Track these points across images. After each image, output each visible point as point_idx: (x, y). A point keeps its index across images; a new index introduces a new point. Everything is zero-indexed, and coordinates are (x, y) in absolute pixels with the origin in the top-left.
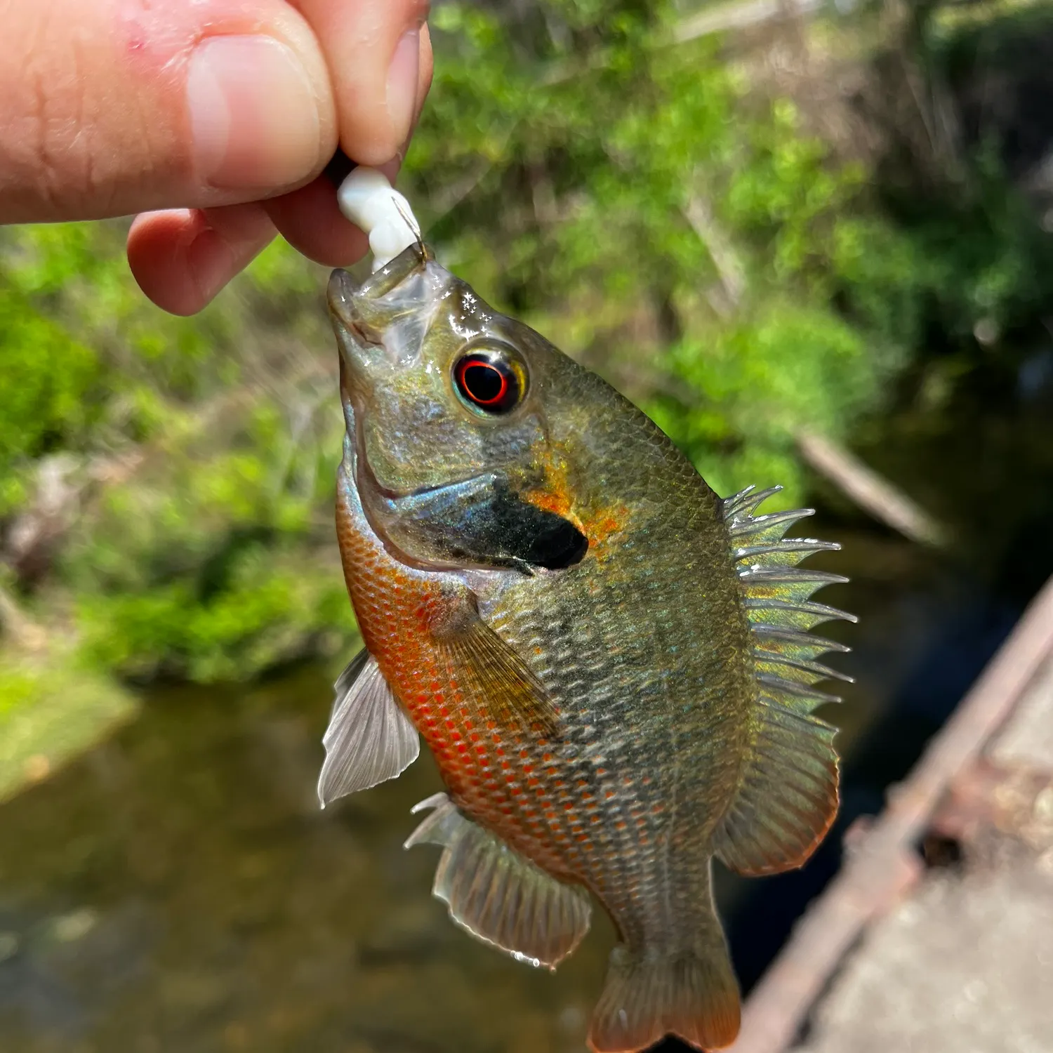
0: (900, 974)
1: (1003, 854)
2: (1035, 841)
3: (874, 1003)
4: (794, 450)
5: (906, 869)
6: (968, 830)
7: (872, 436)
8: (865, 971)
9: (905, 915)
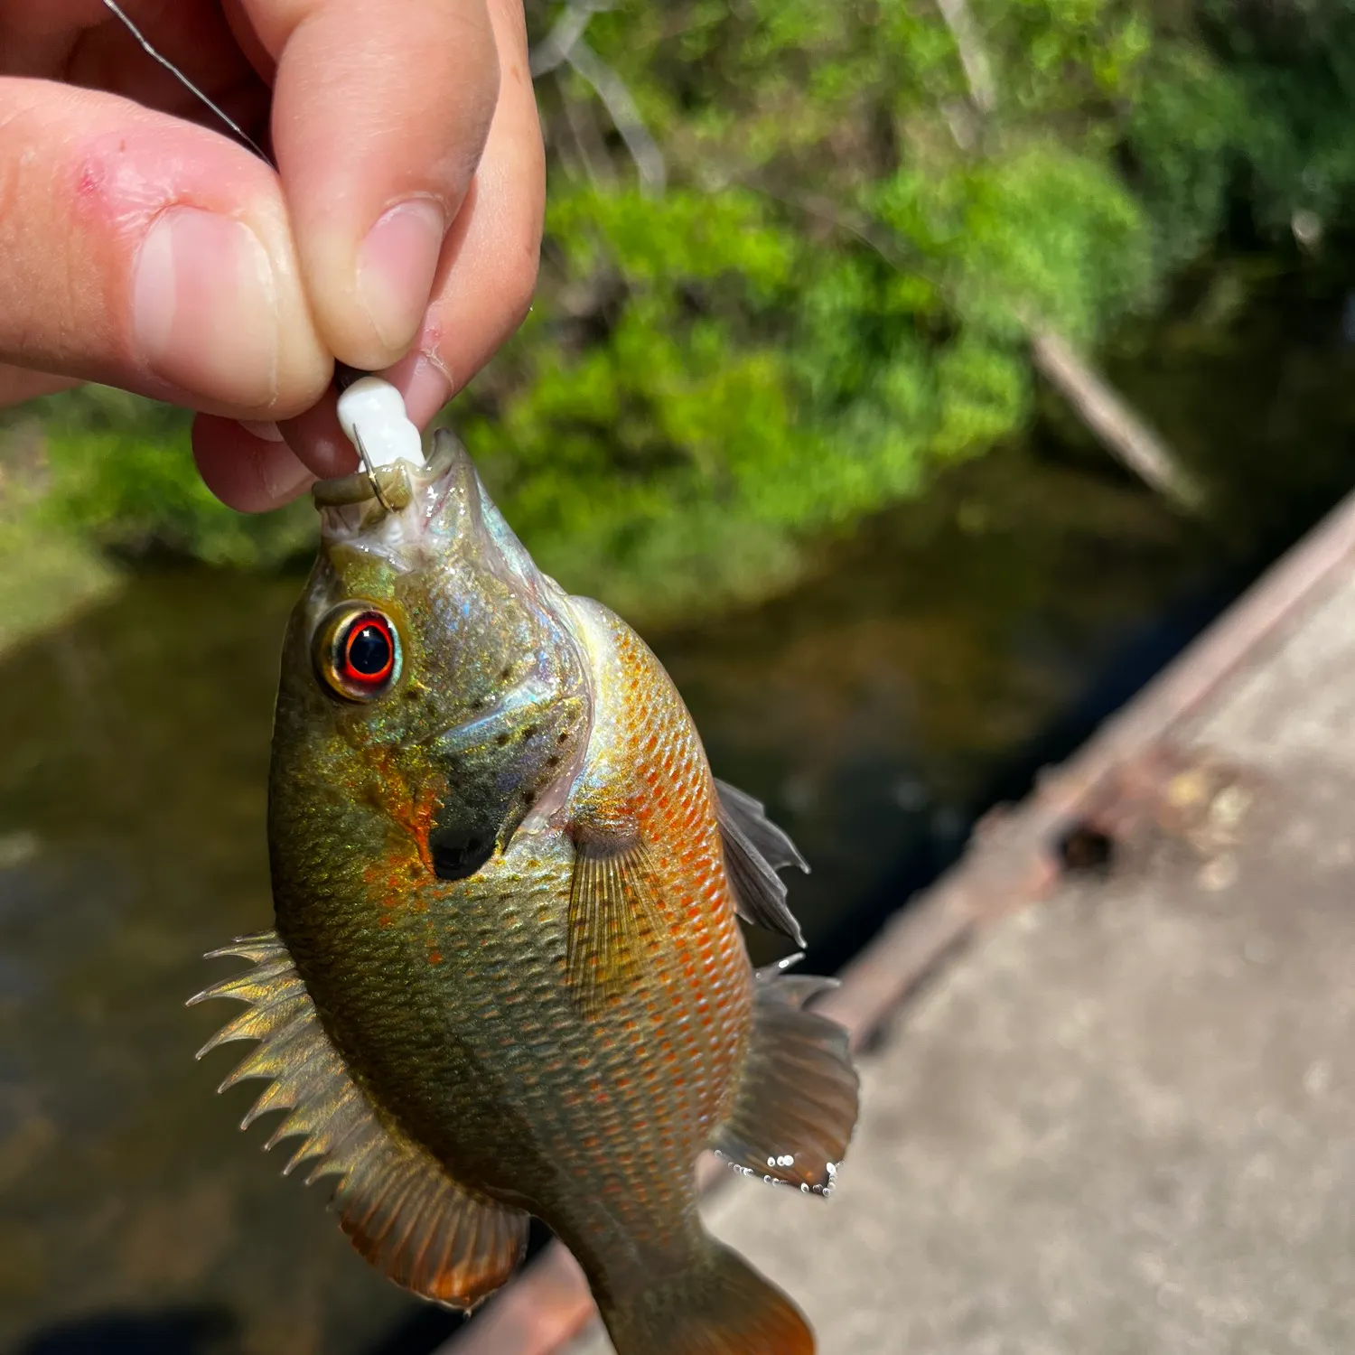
0: (1003, 985)
1: (1159, 859)
2: (1202, 848)
3: (964, 1012)
4: (1023, 351)
5: (1041, 868)
6: (1125, 828)
7: (1131, 348)
8: (961, 978)
9: (1026, 919)
